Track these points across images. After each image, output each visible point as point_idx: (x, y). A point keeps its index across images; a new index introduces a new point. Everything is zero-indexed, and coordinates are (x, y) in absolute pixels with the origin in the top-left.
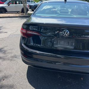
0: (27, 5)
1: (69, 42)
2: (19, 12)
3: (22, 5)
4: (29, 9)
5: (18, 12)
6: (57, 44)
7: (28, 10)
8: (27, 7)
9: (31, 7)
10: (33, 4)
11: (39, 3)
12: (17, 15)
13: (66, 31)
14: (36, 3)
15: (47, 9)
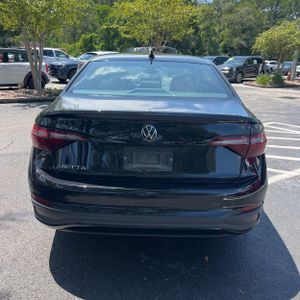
0: (44, 64)
1: (159, 155)
2: (17, 85)
3: (28, 64)
4: (49, 76)
5: (11, 87)
6: (130, 162)
7: (45, 80)
8: (44, 70)
9: (54, 70)
10: (61, 62)
11: (82, 59)
12: (11, 95)
13: (149, 128)
14: (72, 58)
15: (108, 74)
